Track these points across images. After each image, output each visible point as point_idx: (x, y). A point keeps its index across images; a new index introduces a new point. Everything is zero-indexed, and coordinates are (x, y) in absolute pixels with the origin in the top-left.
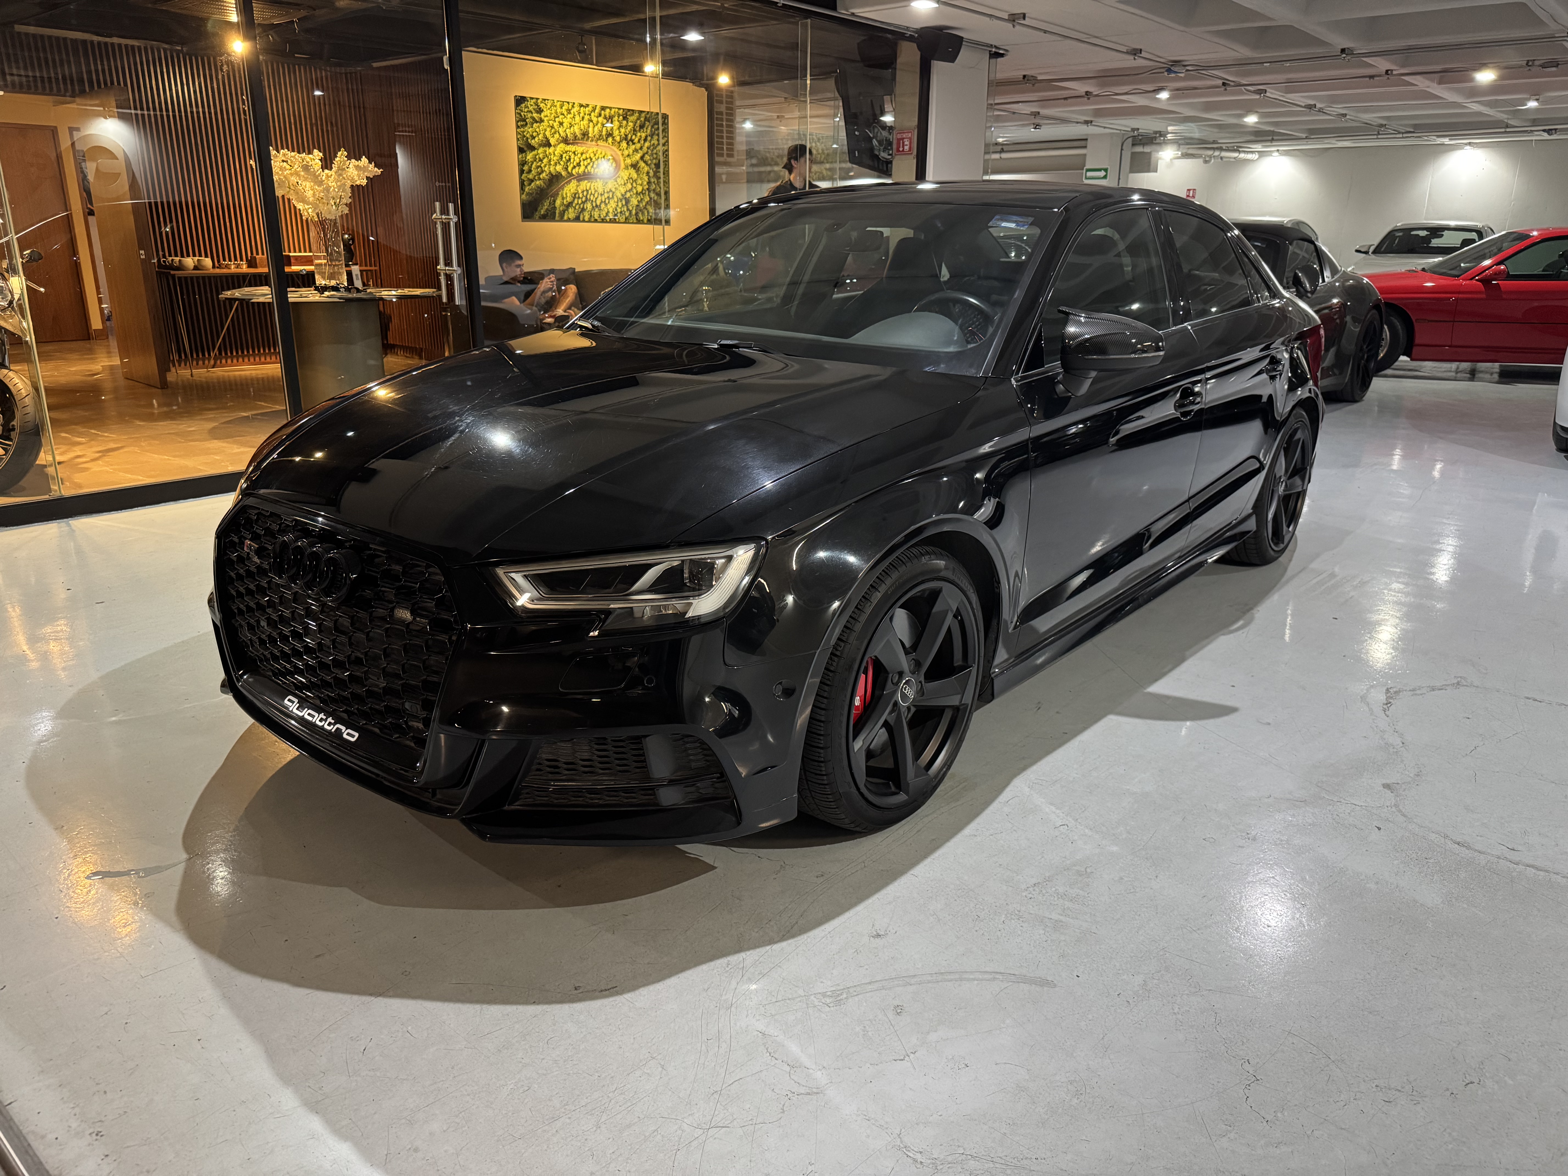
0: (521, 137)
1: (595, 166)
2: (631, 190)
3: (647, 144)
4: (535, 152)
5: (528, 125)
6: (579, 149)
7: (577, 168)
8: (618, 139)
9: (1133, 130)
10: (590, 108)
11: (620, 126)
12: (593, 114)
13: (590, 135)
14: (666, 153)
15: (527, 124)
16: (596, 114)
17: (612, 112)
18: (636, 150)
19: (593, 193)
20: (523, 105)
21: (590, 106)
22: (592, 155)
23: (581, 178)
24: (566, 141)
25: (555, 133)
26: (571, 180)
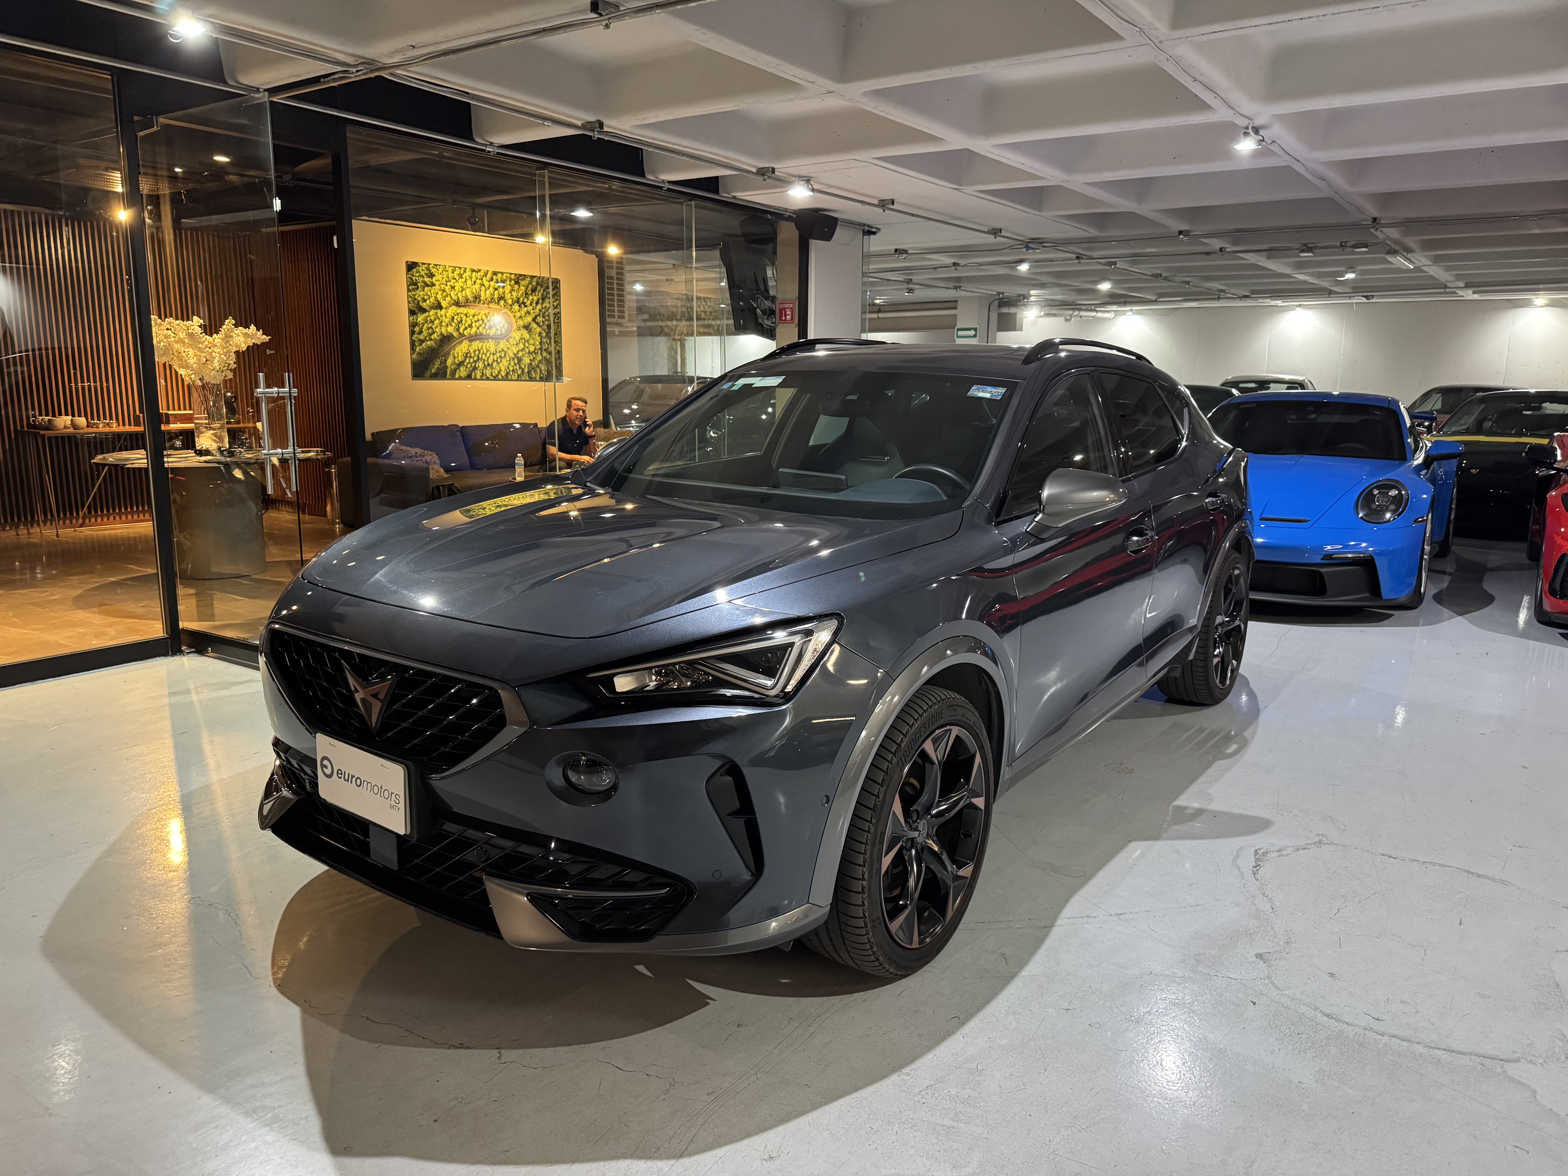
0: (413, 300)
1: (487, 327)
2: (522, 350)
3: (539, 307)
4: (426, 314)
5: (420, 289)
6: (471, 311)
7: (469, 329)
8: (510, 301)
9: (999, 293)
10: (482, 273)
11: (512, 290)
12: (484, 278)
13: (482, 298)
14: (558, 315)
15: (418, 288)
16: (488, 279)
17: (504, 277)
18: (528, 313)
19: (485, 352)
20: (415, 270)
21: (482, 271)
22: (484, 317)
23: (472, 338)
24: (457, 304)
25: (447, 296)
26: (462, 341)
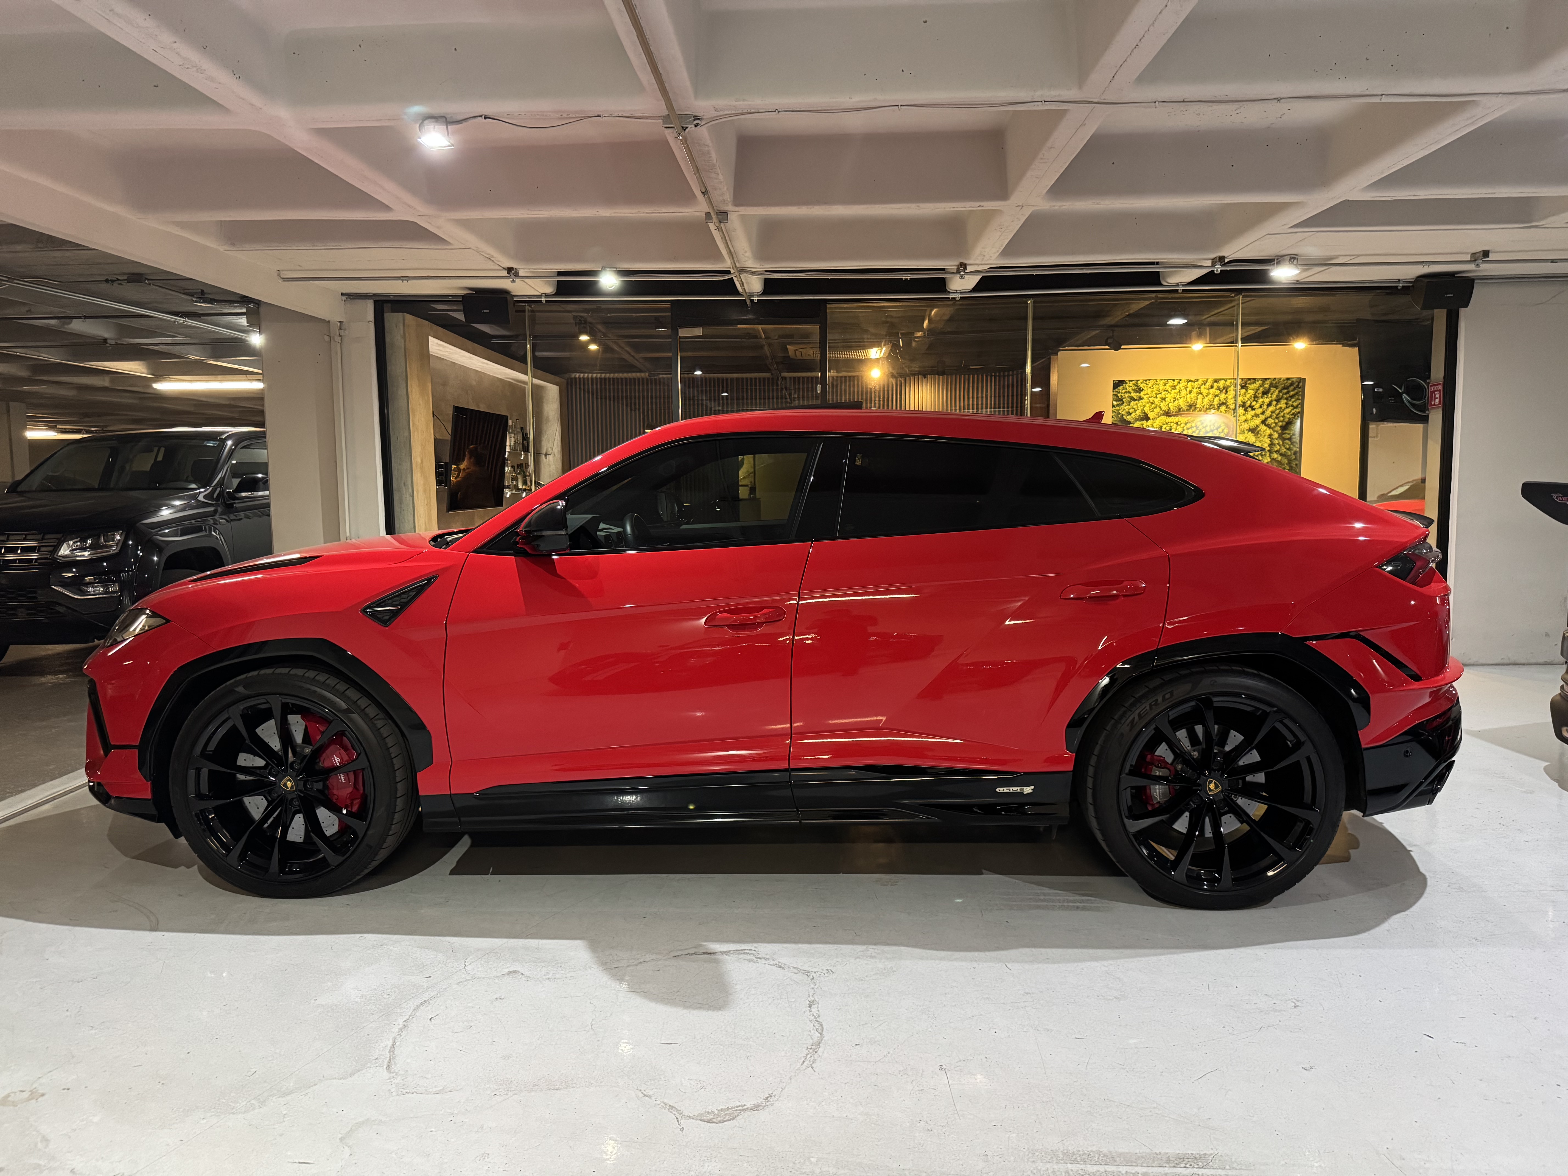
0: (1117, 414)
3: (1271, 408)
5: (1125, 404)
6: (1182, 419)
8: (1233, 407)
10: (1200, 382)
11: (1237, 395)
12: (1203, 387)
13: (1197, 406)
14: (1299, 415)
15: (1123, 403)
16: (1207, 387)
17: (1228, 383)
18: (1257, 416)
20: (1121, 387)
21: (1200, 381)
22: (1199, 424)
24: (1168, 414)
25: (1156, 407)
